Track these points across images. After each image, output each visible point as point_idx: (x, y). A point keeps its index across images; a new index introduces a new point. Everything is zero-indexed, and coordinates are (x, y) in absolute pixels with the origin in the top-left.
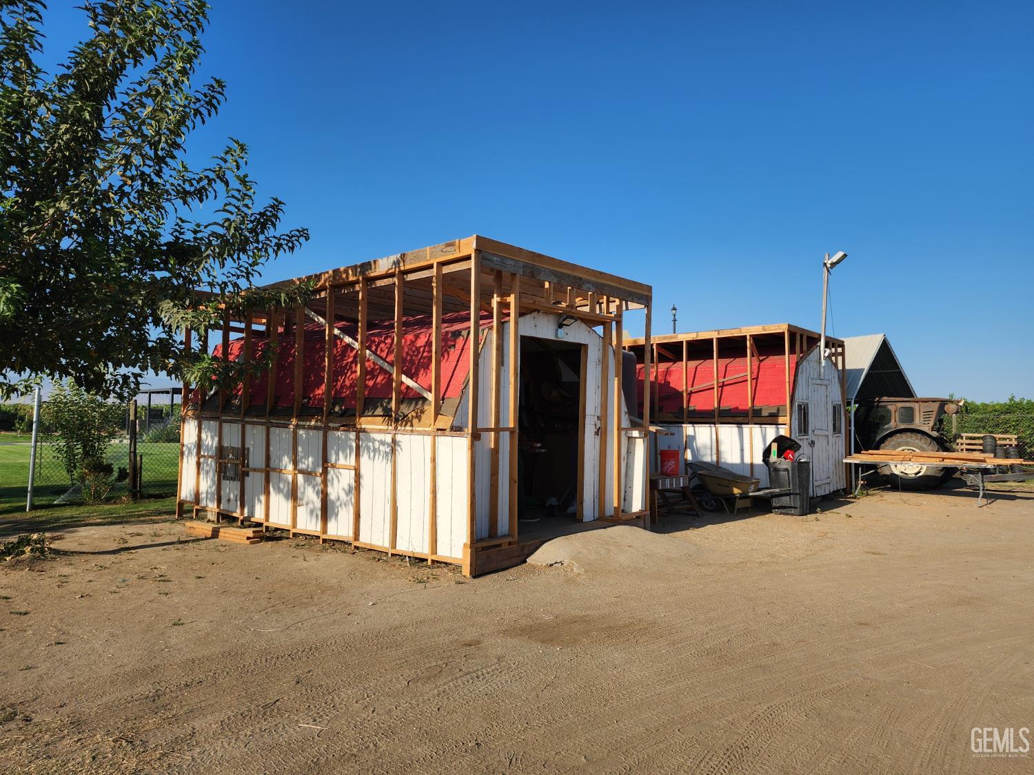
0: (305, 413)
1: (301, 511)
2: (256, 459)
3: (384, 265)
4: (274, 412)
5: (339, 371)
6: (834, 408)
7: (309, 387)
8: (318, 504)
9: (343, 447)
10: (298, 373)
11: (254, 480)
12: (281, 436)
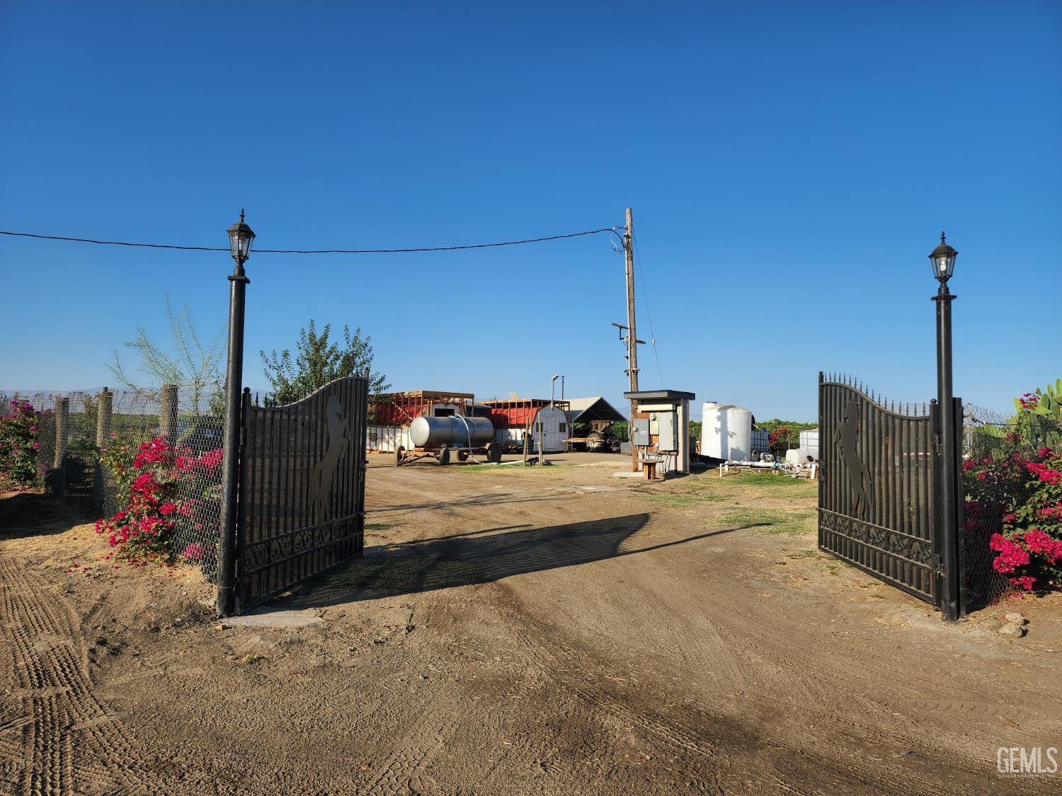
0: (390, 425)
1: (390, 447)
2: (379, 436)
3: (406, 393)
4: (384, 425)
5: (398, 415)
6: (561, 424)
7: (391, 418)
8: (393, 444)
9: (398, 431)
10: (389, 414)
11: (379, 441)
12: (385, 430)
